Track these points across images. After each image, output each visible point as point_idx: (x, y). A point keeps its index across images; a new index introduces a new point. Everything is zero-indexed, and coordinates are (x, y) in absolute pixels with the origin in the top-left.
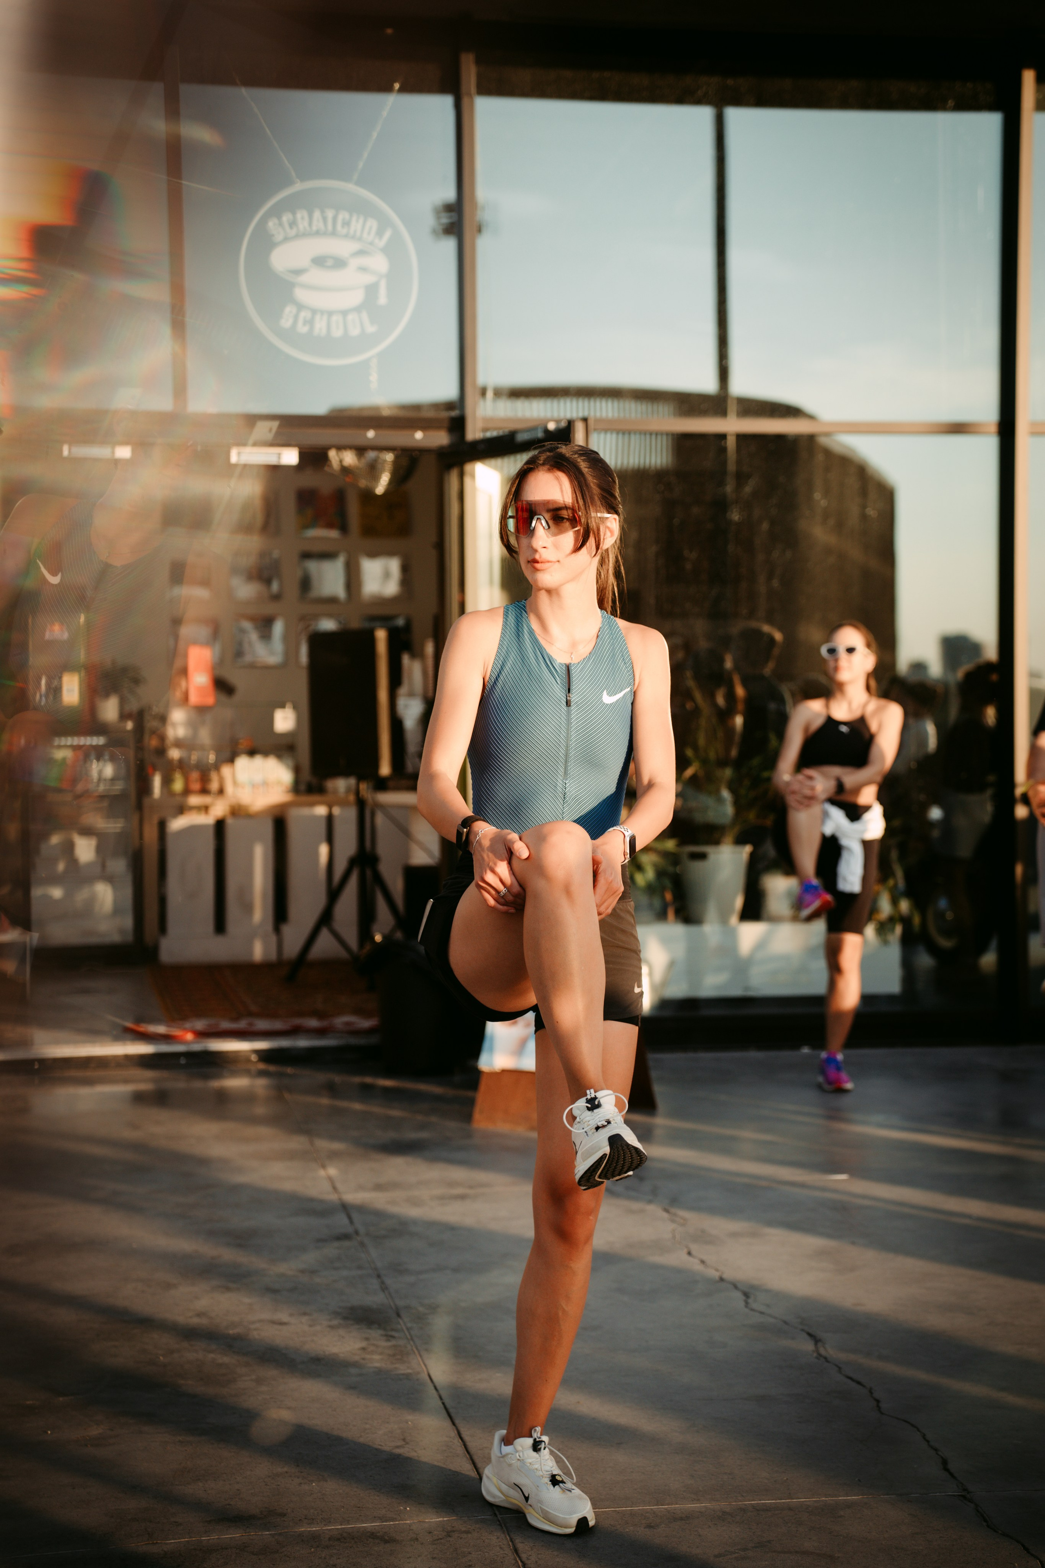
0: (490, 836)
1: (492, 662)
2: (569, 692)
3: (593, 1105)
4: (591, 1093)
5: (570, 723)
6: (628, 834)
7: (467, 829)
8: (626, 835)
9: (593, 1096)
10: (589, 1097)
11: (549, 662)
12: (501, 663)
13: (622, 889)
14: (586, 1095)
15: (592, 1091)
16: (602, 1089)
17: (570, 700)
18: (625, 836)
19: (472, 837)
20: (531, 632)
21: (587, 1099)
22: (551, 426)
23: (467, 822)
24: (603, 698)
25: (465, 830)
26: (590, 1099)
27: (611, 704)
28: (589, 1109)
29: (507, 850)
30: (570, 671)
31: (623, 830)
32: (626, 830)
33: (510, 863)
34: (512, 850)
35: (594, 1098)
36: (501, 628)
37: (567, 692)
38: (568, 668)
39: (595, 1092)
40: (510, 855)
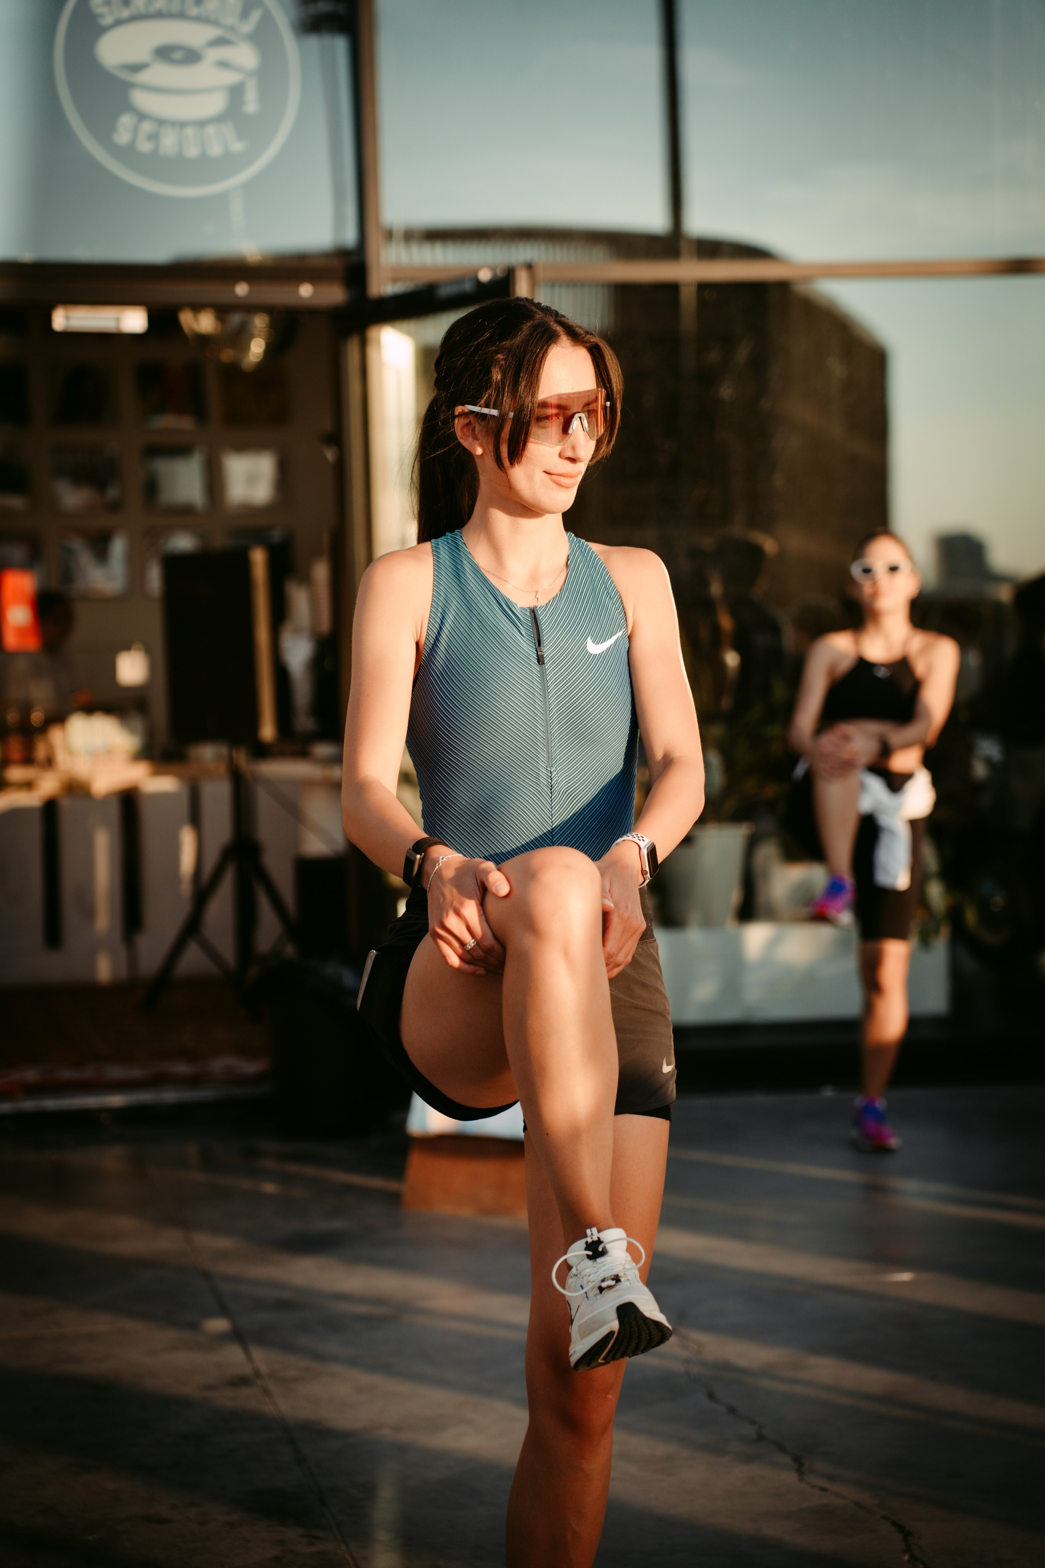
0: (456, 865)
1: (428, 616)
2: (539, 644)
3: (596, 1251)
4: (592, 1234)
5: (546, 688)
6: (644, 844)
7: (421, 855)
8: (642, 846)
9: (595, 1238)
10: (589, 1240)
11: (506, 607)
12: (440, 615)
13: (644, 926)
14: (586, 1236)
15: (594, 1230)
16: (609, 1227)
17: (543, 655)
18: (640, 848)
19: (427, 867)
20: (476, 570)
21: (587, 1242)
22: (485, 276)
23: (420, 847)
24: (587, 648)
25: (418, 856)
26: (591, 1243)
27: (600, 655)
28: (589, 1257)
29: (478, 885)
30: (537, 617)
31: (636, 840)
32: (641, 838)
33: (482, 905)
34: (486, 883)
35: (596, 1241)
36: (432, 569)
37: (537, 645)
38: (533, 611)
39: (599, 1231)
40: (483, 892)
